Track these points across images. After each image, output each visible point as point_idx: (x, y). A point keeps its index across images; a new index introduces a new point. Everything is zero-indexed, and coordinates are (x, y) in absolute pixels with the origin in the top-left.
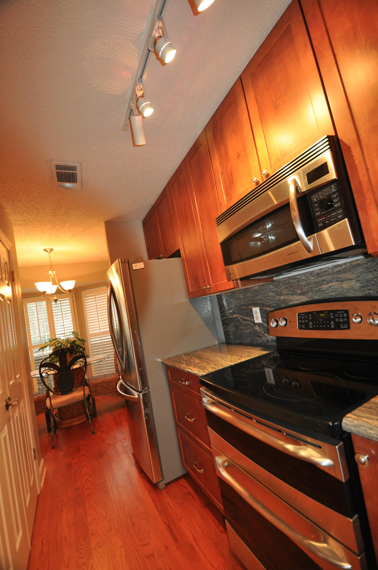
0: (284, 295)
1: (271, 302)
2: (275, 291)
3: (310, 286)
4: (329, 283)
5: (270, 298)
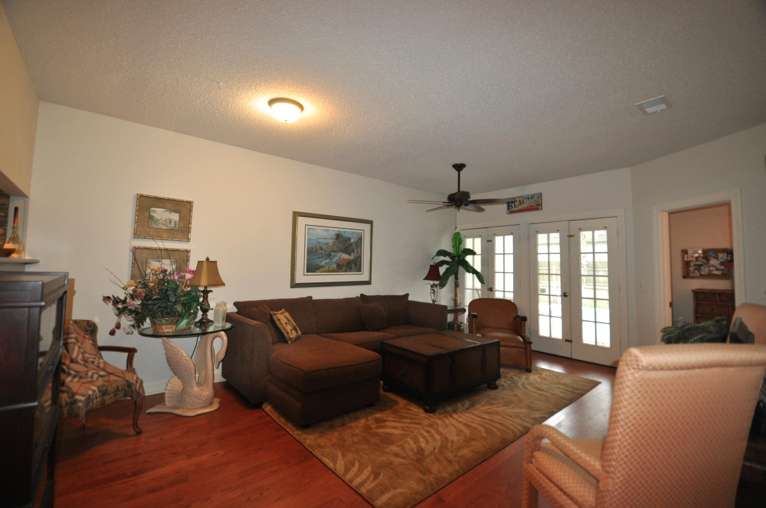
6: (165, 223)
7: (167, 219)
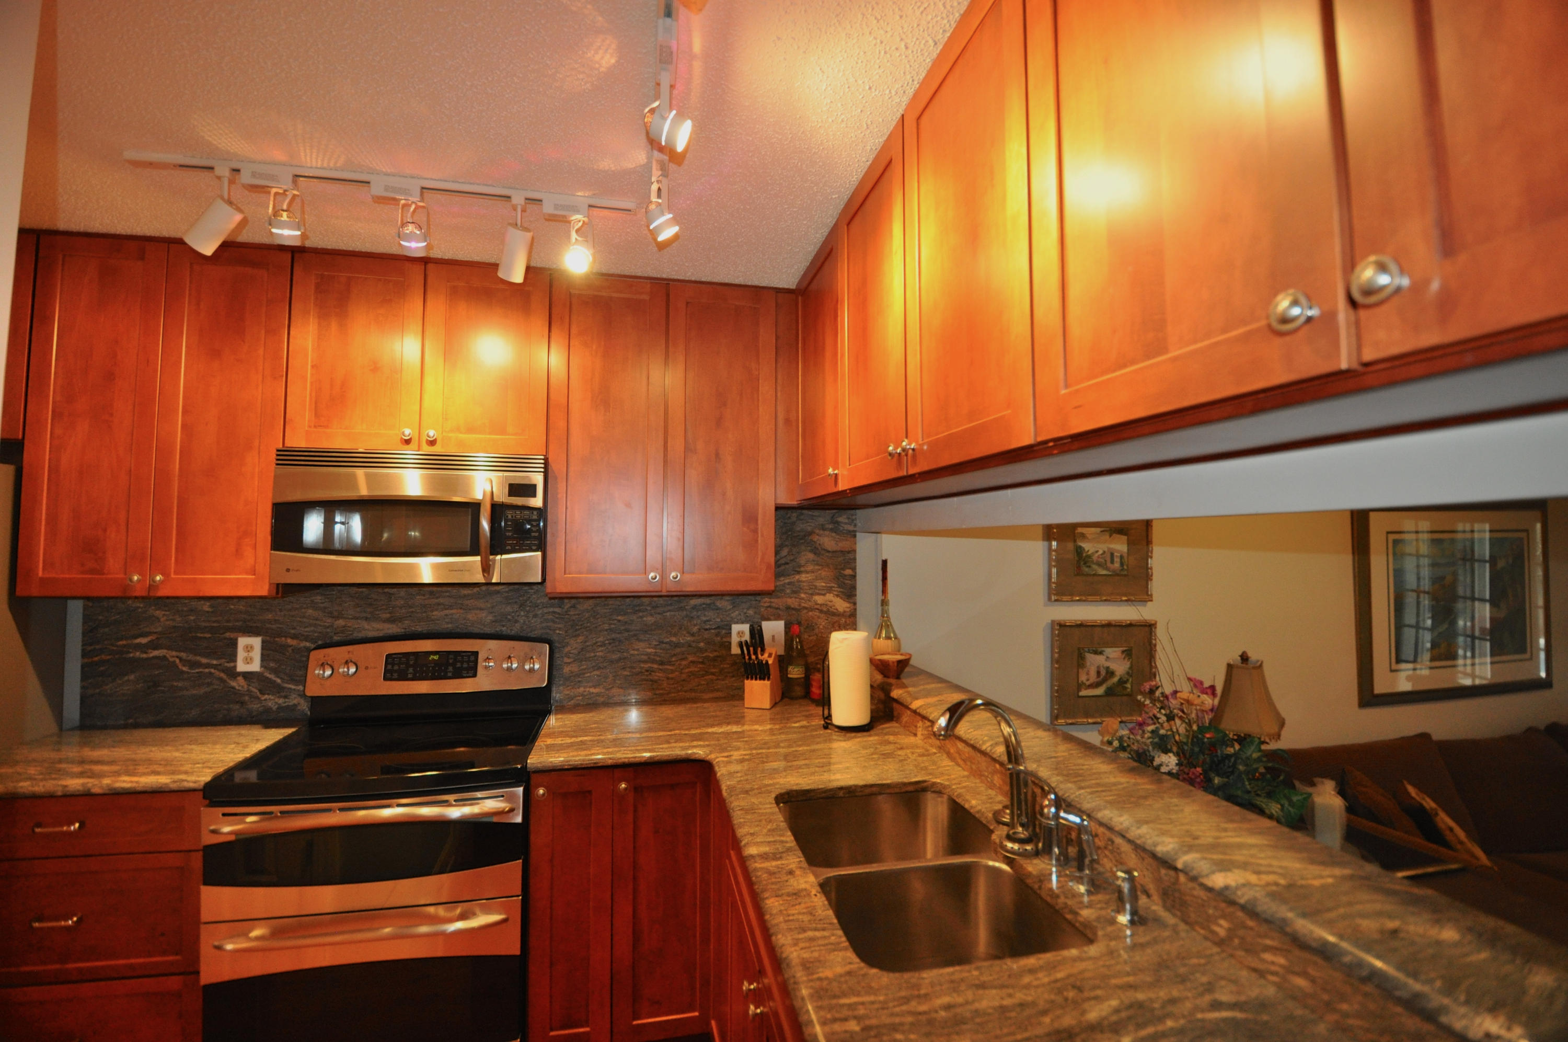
0: (349, 618)
1: (306, 629)
2: (325, 608)
3: (411, 610)
4: (446, 609)
5: (305, 620)
6: (1103, 560)
7: (1106, 550)
